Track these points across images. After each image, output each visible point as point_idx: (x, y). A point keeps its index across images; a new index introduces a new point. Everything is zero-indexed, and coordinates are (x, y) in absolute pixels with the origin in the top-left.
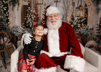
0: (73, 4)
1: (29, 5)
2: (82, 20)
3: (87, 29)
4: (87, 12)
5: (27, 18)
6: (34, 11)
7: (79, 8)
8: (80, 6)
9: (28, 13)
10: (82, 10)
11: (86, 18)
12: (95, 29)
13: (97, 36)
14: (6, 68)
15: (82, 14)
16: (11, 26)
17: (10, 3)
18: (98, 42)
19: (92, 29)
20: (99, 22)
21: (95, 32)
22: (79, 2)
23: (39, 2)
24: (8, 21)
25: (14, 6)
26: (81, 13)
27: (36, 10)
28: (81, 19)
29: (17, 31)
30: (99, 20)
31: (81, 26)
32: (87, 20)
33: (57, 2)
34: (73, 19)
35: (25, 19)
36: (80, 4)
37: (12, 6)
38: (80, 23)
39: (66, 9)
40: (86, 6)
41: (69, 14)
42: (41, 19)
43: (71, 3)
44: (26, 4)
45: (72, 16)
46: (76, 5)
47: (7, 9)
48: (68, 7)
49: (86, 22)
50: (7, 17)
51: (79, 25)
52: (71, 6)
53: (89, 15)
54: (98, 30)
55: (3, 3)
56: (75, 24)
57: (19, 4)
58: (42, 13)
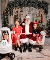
0: (36, 14)
1: (17, 15)
4: (42, 18)
6: (19, 18)
7: (39, 16)
11: (42, 20)
12: (46, 25)
15: (40, 19)
17: (9, 15)
20: (47, 22)
21: (46, 27)
25: (11, 16)
27: (20, 17)
28: (40, 21)
33: (29, 14)
34: (36, 21)
38: (40, 23)
40: (42, 15)
41: (35, 19)
43: (35, 14)
44: (16, 15)
45: (36, 20)
46: (37, 15)
47: (8, 17)
48: (34, 16)
50: (8, 21)
52: (35, 15)
53: (43, 19)
55: (6, 15)
57: (13, 15)
58: (23, 19)
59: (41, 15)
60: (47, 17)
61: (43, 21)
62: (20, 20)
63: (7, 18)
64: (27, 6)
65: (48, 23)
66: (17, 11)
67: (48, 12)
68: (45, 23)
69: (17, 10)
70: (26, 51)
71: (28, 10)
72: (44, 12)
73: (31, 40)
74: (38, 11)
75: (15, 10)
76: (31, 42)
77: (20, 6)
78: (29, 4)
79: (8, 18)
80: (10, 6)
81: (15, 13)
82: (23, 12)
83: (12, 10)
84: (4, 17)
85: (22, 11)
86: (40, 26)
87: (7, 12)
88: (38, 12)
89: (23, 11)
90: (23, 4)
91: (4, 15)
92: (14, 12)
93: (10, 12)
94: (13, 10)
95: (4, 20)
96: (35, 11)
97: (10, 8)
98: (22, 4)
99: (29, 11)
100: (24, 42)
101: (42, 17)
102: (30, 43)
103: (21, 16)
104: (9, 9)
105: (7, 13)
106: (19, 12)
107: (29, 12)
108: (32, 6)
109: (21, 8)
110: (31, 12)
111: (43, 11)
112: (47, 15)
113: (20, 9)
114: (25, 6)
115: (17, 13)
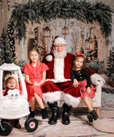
0: (82, 36)
1: (36, 38)
2: (92, 53)
4: (96, 45)
6: (41, 45)
7: (88, 40)
8: (89, 38)
9: (34, 46)
10: (92, 42)
11: (96, 50)
12: (106, 62)
15: (92, 46)
16: (17, 60)
17: (16, 37)
18: (109, 76)
19: (103, 62)
20: (109, 55)
21: (106, 66)
24: (14, 55)
25: (20, 39)
27: (43, 43)
28: (91, 52)
30: (109, 52)
32: (96, 52)
33: (65, 34)
34: (83, 52)
36: (89, 36)
37: (18, 40)
38: (90, 56)
39: (75, 42)
40: (95, 38)
41: (79, 47)
43: (80, 35)
44: (33, 37)
45: (82, 49)
46: (85, 38)
47: (14, 43)
48: (77, 39)
49: (96, 55)
50: (14, 51)
52: (80, 39)
53: (99, 47)
54: (109, 63)
55: (10, 37)
57: (25, 37)
59: (93, 38)
60: (107, 42)
62: (44, 49)
63: (11, 46)
64: (59, 17)
65: (112, 58)
66: (36, 29)
67: (110, 30)
69: (36, 25)
70: (55, 122)
71: (63, 25)
72: (101, 29)
73: (69, 96)
74: (86, 27)
75: (30, 27)
76: (68, 99)
77: (44, 16)
78: (65, 11)
79: (13, 45)
80: (19, 17)
82: (50, 30)
83: (24, 25)
84: (4, 44)
85: (47, 29)
86: (93, 64)
87: (10, 30)
88: (85, 30)
89: (51, 28)
90: (51, 11)
91: (4, 37)
92: (28, 30)
93: (20, 31)
94: (27, 25)
95: (5, 49)
96: (79, 28)
97: (18, 22)
98: (48, 12)
99: (65, 28)
100: (51, 101)
101: (96, 42)
102: (67, 102)
103: (46, 39)
104: (15, 23)
105: (12, 34)
106: (41, 30)
107: (64, 31)
108: (73, 17)
109: (46, 21)
110: (71, 31)
111: (98, 28)
112: (109, 38)
113: (43, 22)
114: (54, 16)
115: (36, 32)
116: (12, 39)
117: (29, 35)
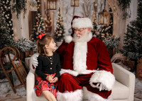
0: (95, 8)
1: (39, 11)
2: (107, 29)
3: (113, 40)
4: (112, 19)
5: (36, 28)
6: (46, 19)
7: (102, 13)
8: (104, 11)
9: (37, 21)
10: (106, 16)
11: (112, 25)
12: (122, 39)
13: (124, 47)
14: (15, 92)
16: (16, 38)
17: (13, 9)
18: (126, 55)
19: (119, 39)
20: (126, 31)
21: (122, 43)
22: (102, 5)
23: (52, 7)
24: (12, 32)
25: (19, 12)
26: (105, 20)
27: (48, 17)
28: (105, 27)
29: (24, 46)
30: (126, 27)
31: (106, 36)
32: (112, 28)
33: (74, 6)
34: (95, 28)
35: (34, 29)
36: (103, 8)
37: (16, 13)
38: (104, 32)
40: (111, 10)
42: (55, 29)
43: (92, 7)
44: (35, 9)
45: (94, 23)
46: (99, 10)
47: (10, 17)
48: (89, 12)
49: (111, 31)
50: (11, 27)
51: (103, 34)
52: (93, 11)
53: (115, 22)
54: (126, 40)
55: (5, 9)
56: (98, 33)
57: (25, 10)
58: (56, 21)
59: (108, 10)
60: (125, 16)
61: (114, 26)
62: (49, 24)
63: (7, 21)
65: (130, 34)
68: (121, 32)
79: (10, 19)
81: (33, 5)
86: (107, 41)
88: (99, 0)
101: (111, 15)
103: (51, 13)
105: (8, 5)
106: (45, 1)
107: (73, 2)
110: (81, 1)
112: (128, 10)
115: (38, 3)
116: (8, 12)
117: (30, 7)
